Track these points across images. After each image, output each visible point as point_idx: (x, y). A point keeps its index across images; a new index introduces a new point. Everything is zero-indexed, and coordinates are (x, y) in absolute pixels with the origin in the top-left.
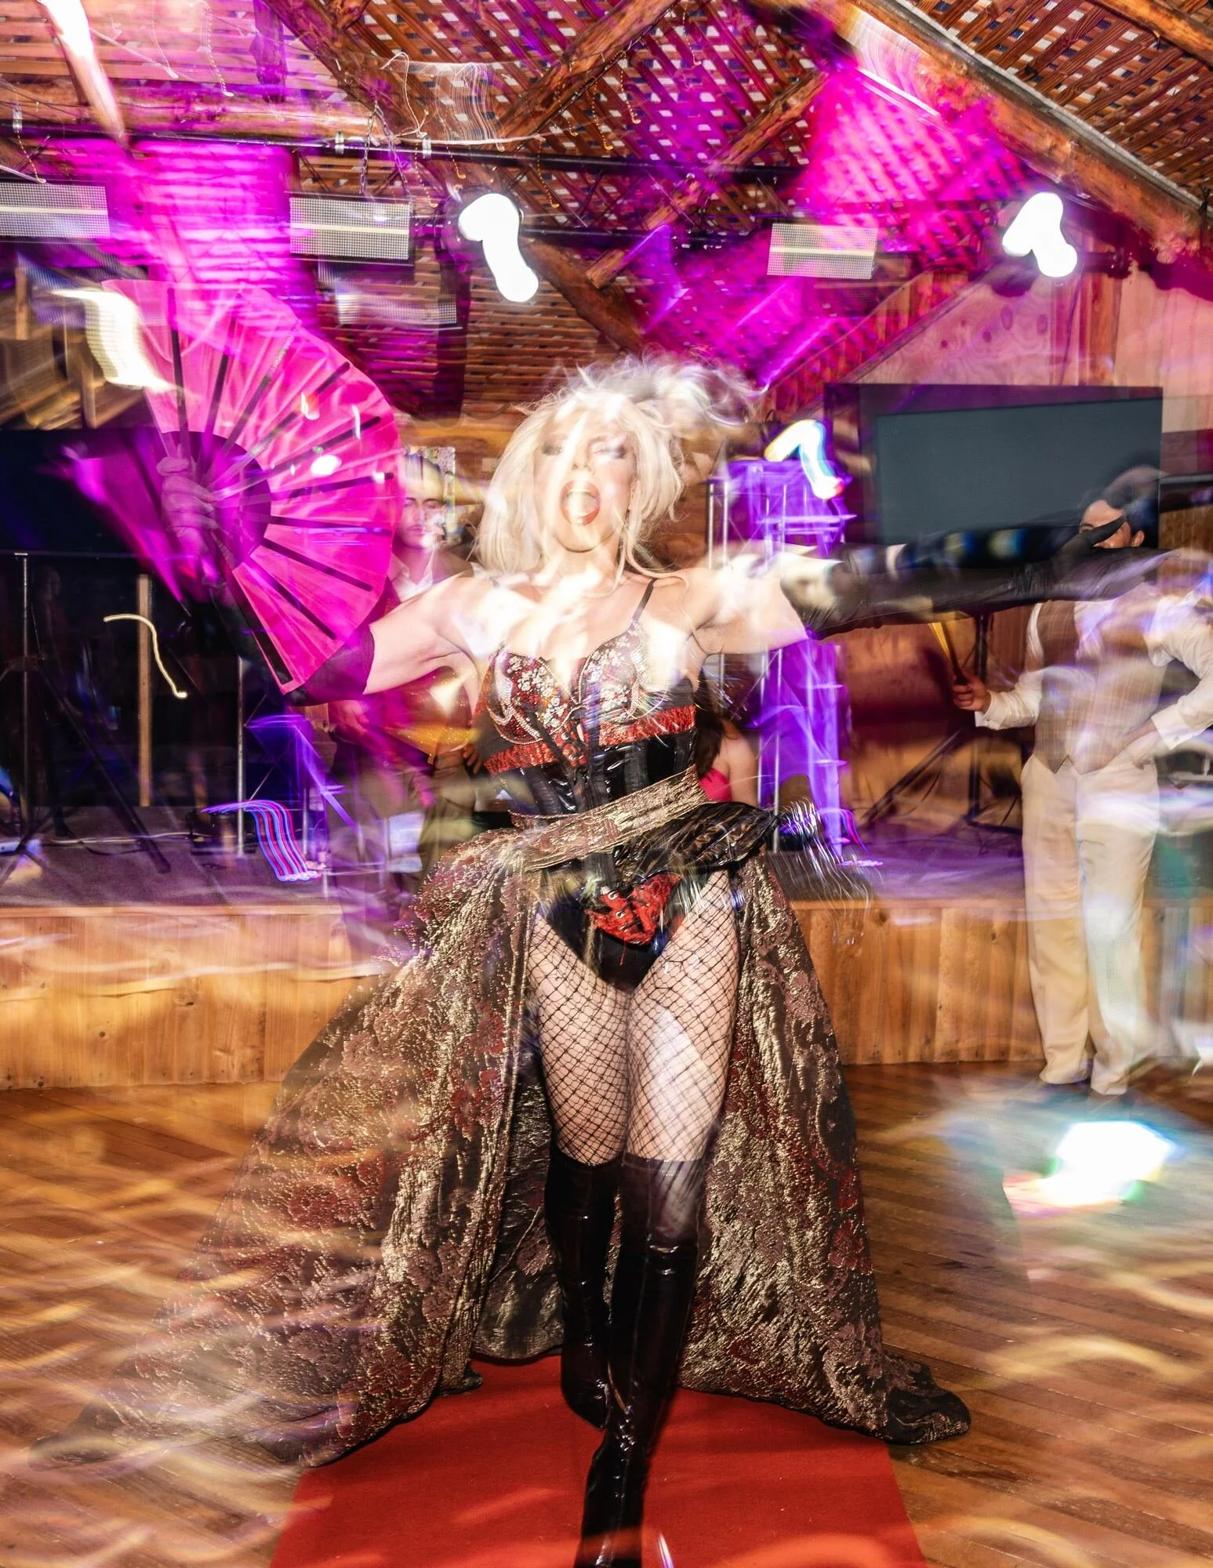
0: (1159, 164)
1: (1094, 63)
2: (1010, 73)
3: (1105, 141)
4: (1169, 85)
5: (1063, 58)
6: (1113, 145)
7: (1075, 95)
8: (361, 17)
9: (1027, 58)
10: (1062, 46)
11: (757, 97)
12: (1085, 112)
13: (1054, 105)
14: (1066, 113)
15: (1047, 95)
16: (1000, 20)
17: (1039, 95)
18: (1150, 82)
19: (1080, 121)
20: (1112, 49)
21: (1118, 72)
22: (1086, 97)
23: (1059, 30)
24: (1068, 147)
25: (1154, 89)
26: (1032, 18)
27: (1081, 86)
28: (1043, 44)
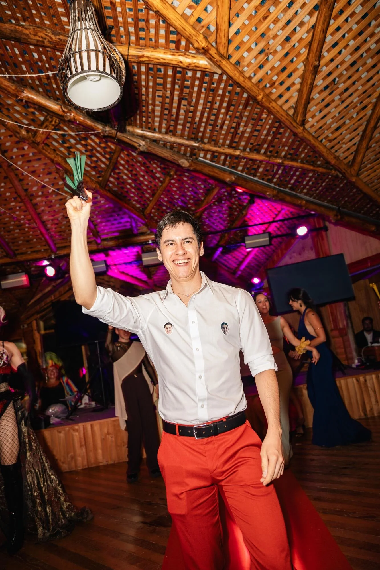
0: (326, 201)
1: (305, 183)
2: (287, 190)
3: (312, 199)
4: (322, 183)
5: (298, 184)
6: (314, 200)
7: (303, 191)
8: (150, 215)
9: (290, 186)
10: (296, 181)
11: (236, 213)
12: (306, 194)
13: (298, 194)
14: (302, 195)
15: (297, 192)
16: (282, 179)
17: (294, 193)
18: (318, 184)
19: (305, 196)
20: (308, 179)
21: (310, 183)
22: (305, 191)
23: (295, 178)
24: (304, 202)
25: (319, 185)
26: (288, 177)
27: (304, 188)
28: (292, 182)
